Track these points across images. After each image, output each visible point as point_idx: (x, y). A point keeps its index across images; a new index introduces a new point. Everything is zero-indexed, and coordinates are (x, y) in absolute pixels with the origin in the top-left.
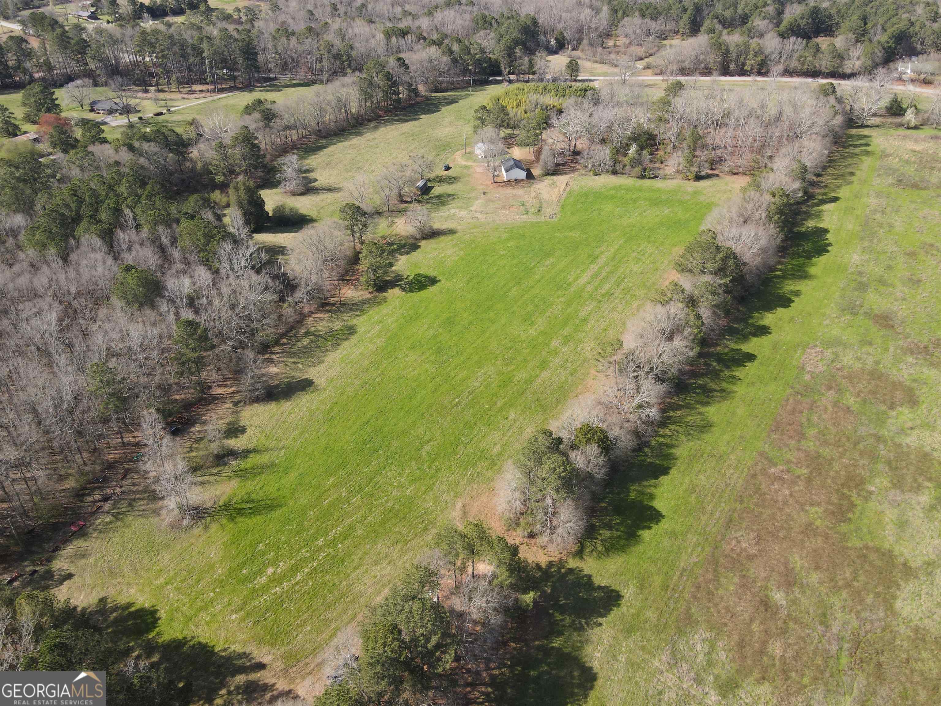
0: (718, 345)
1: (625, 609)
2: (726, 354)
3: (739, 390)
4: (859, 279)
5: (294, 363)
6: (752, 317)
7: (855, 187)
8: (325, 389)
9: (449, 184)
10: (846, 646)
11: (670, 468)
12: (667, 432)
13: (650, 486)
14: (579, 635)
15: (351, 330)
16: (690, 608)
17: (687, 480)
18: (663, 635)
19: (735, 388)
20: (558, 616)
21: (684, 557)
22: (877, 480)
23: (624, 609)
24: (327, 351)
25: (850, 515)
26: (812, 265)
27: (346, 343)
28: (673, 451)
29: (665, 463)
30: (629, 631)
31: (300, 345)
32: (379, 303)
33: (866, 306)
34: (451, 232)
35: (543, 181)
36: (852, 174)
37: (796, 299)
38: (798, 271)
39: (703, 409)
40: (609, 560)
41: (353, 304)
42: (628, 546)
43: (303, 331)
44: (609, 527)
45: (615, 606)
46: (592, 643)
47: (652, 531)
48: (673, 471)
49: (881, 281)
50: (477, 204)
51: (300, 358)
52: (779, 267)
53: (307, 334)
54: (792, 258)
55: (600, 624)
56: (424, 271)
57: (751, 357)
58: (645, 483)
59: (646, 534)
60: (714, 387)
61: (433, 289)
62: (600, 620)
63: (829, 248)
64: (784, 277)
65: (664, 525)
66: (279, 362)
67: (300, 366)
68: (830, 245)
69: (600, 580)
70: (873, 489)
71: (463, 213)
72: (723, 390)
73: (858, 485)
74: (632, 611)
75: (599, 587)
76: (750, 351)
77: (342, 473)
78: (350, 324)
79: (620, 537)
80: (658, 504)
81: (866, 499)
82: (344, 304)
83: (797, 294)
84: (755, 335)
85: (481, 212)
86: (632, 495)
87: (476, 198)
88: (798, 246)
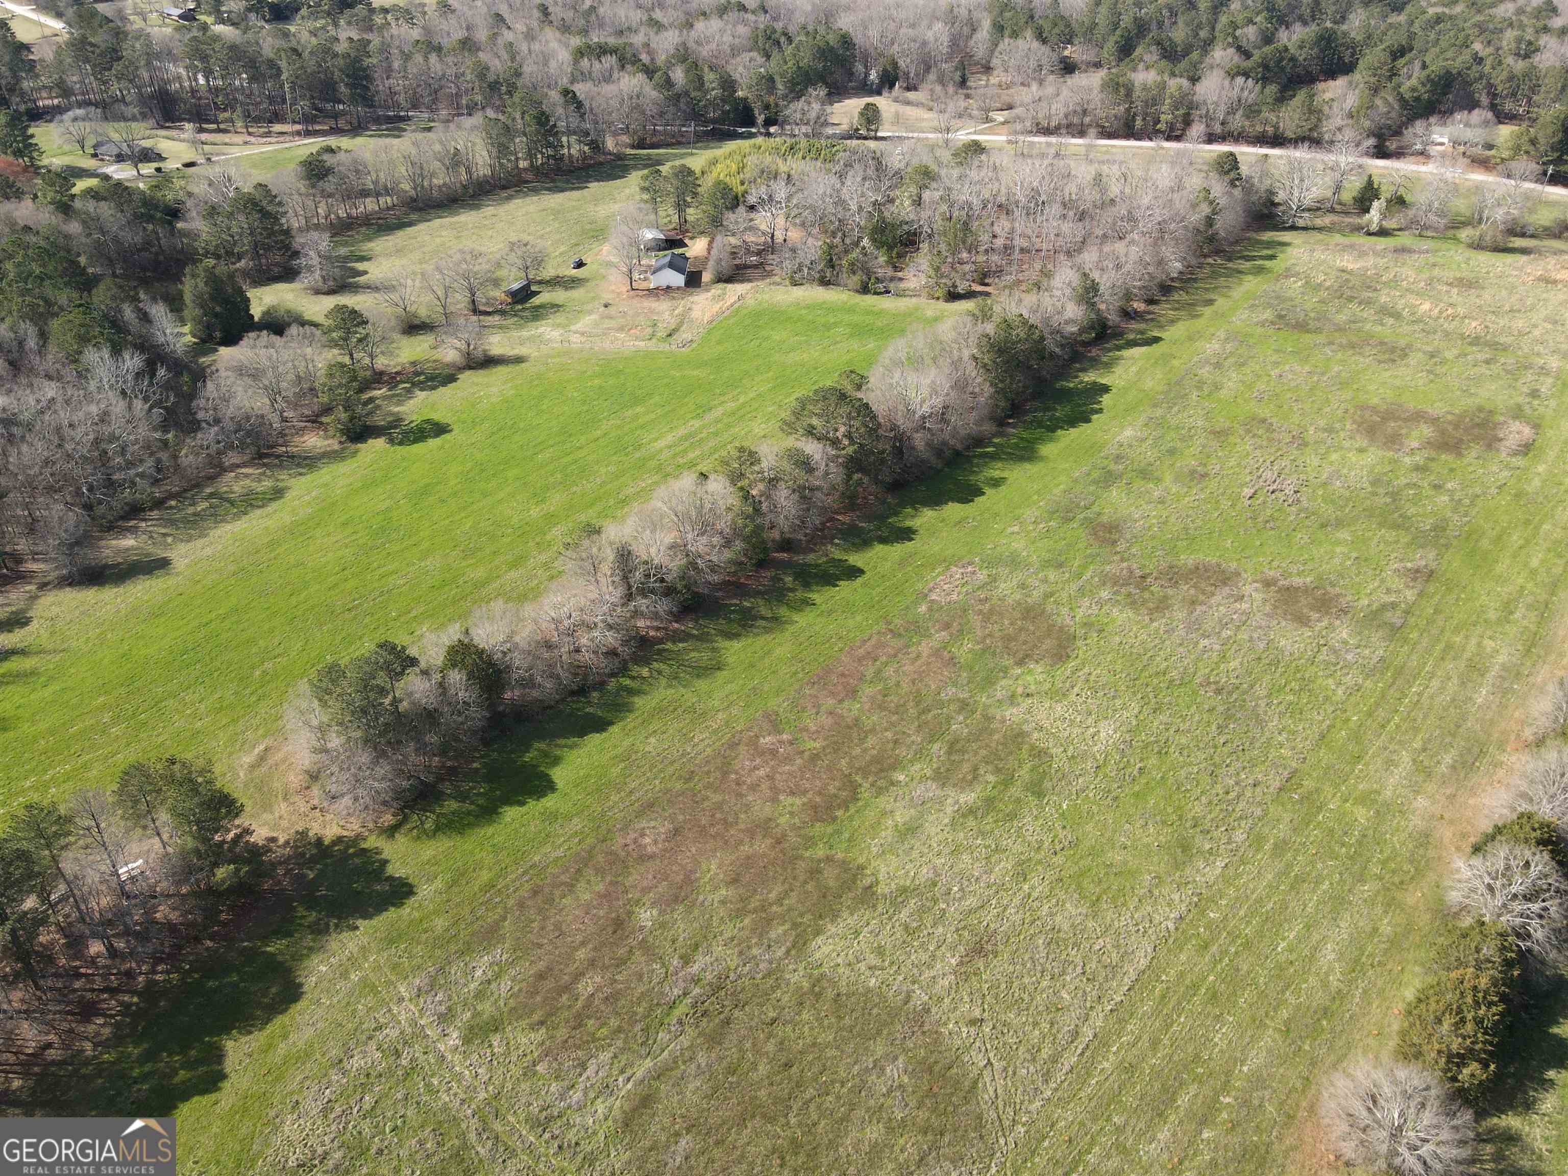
0: (812, 550)
1: (408, 910)
2: (817, 566)
3: (802, 620)
4: (1112, 467)
5: (165, 535)
6: (896, 514)
7: (1199, 323)
8: (178, 574)
9: (566, 289)
10: (697, 991)
11: (611, 723)
12: (645, 672)
13: (565, 746)
14: (314, 941)
15: (278, 493)
16: (504, 919)
17: (627, 743)
18: (438, 952)
19: (796, 617)
20: (301, 911)
21: (547, 848)
22: (918, 766)
23: (405, 911)
24: (222, 521)
25: (839, 813)
26: (1051, 440)
27: (258, 512)
28: (636, 699)
29: (609, 716)
30: (390, 941)
31: (191, 510)
32: (343, 459)
33: (1095, 508)
34: (519, 360)
35: (708, 291)
36: (1210, 302)
37: (989, 491)
38: (1024, 448)
39: (722, 643)
40: (432, 842)
41: (306, 458)
42: (471, 825)
43: (208, 490)
44: (463, 797)
45: (394, 905)
46: (326, 951)
47: (523, 809)
48: (615, 729)
49: (1145, 474)
50: (585, 322)
51: (178, 529)
52: (996, 440)
53: (212, 495)
54: (1025, 429)
55: (357, 928)
56: (436, 417)
57: (854, 572)
58: (562, 741)
59: (511, 813)
60: (764, 611)
61: (433, 443)
62: (360, 922)
63: (1095, 417)
64: (993, 457)
65: (549, 802)
66: (144, 532)
67: (169, 540)
68: (1100, 411)
69: (396, 870)
70: (902, 778)
71: (556, 334)
72: (775, 619)
73: (882, 770)
74: (416, 914)
75: (391, 878)
76: (860, 564)
77: (122, 691)
78: (281, 485)
79: (469, 813)
80: (558, 774)
81: (880, 791)
82: (293, 457)
83: (996, 483)
84: (883, 540)
85: (583, 334)
86: (527, 757)
87: (590, 312)
88: (1048, 409)
